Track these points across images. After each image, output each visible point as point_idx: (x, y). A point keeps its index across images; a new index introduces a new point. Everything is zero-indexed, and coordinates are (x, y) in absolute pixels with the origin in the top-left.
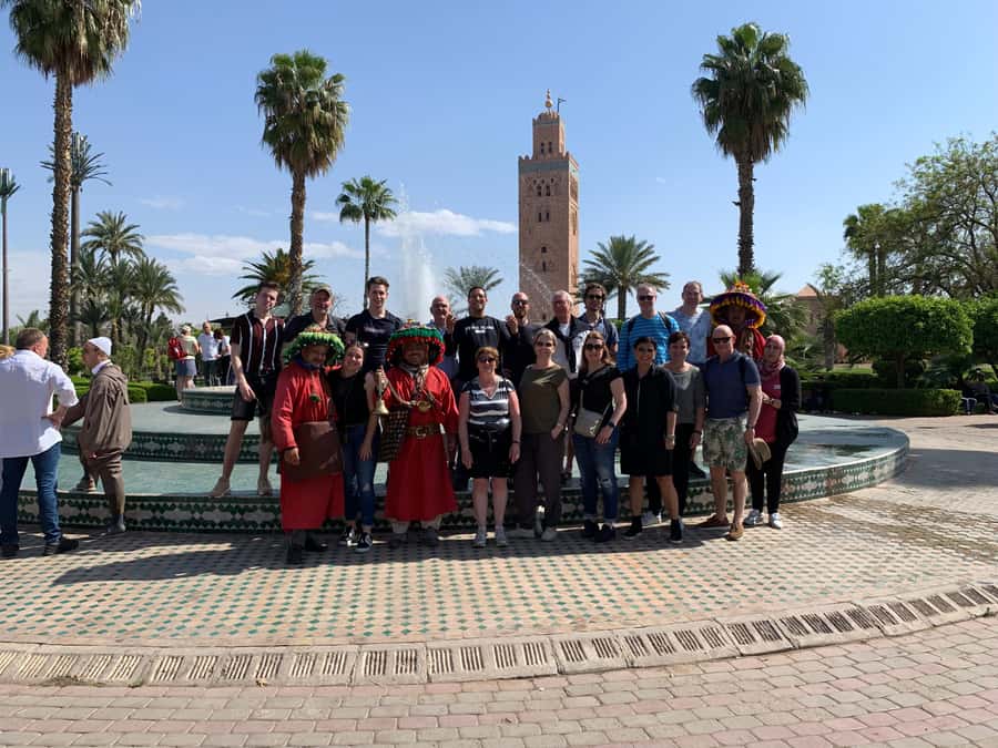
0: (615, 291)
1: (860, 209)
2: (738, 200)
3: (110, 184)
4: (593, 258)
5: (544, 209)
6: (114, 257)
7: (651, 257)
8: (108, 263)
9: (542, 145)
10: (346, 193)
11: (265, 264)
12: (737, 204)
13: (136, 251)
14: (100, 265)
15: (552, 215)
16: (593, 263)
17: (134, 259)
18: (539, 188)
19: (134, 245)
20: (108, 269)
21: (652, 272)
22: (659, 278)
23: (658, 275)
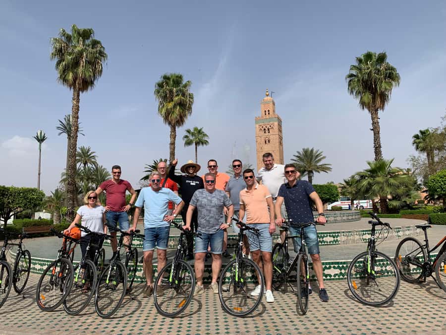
0: (307, 173)
1: (421, 132)
2: (372, 128)
3: (84, 135)
4: (295, 158)
5: (267, 139)
6: (85, 166)
7: (322, 157)
8: (82, 168)
9: (265, 111)
10: (187, 134)
11: (154, 165)
12: (372, 130)
13: (94, 163)
14: (79, 169)
15: (271, 141)
16: (295, 160)
17: (94, 166)
18: (265, 130)
19: (93, 160)
20: (82, 171)
21: (324, 163)
22: (327, 166)
23: (325, 165)
